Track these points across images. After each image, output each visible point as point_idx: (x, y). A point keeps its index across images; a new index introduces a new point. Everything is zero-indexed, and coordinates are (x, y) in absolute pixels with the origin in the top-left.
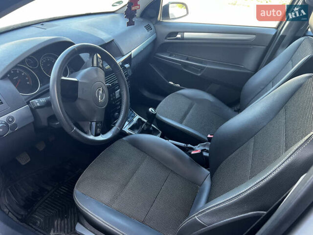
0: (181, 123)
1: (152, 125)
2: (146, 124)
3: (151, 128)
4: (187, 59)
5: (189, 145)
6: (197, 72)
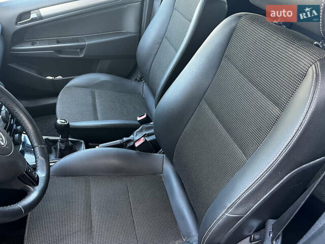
0: (96, 119)
1: (70, 139)
2: (62, 142)
3: (70, 144)
4: (58, 42)
5: (125, 139)
6: (77, 53)
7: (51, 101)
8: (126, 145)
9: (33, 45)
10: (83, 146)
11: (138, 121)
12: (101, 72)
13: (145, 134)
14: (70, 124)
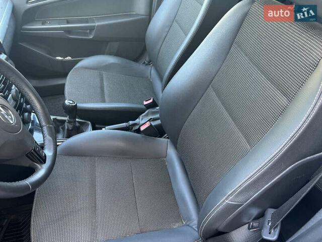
0: (104, 101)
1: (77, 120)
2: (69, 122)
3: (77, 124)
7: (59, 82)
8: (132, 128)
9: (43, 24)
10: (90, 127)
11: (145, 105)
12: (110, 54)
13: (151, 119)
14: (78, 105)
